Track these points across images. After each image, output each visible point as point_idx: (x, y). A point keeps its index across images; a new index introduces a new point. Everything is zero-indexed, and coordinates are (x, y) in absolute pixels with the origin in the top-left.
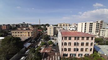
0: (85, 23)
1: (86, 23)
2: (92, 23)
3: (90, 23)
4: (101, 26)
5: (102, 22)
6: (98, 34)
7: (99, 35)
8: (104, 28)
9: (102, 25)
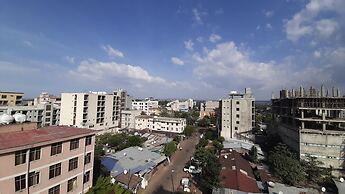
0: (83, 95)
1: (86, 96)
2: (104, 97)
3: (99, 97)
4: (123, 105)
5: (123, 94)
6: (117, 123)
7: (119, 126)
8: (128, 109)
9: (123, 100)
